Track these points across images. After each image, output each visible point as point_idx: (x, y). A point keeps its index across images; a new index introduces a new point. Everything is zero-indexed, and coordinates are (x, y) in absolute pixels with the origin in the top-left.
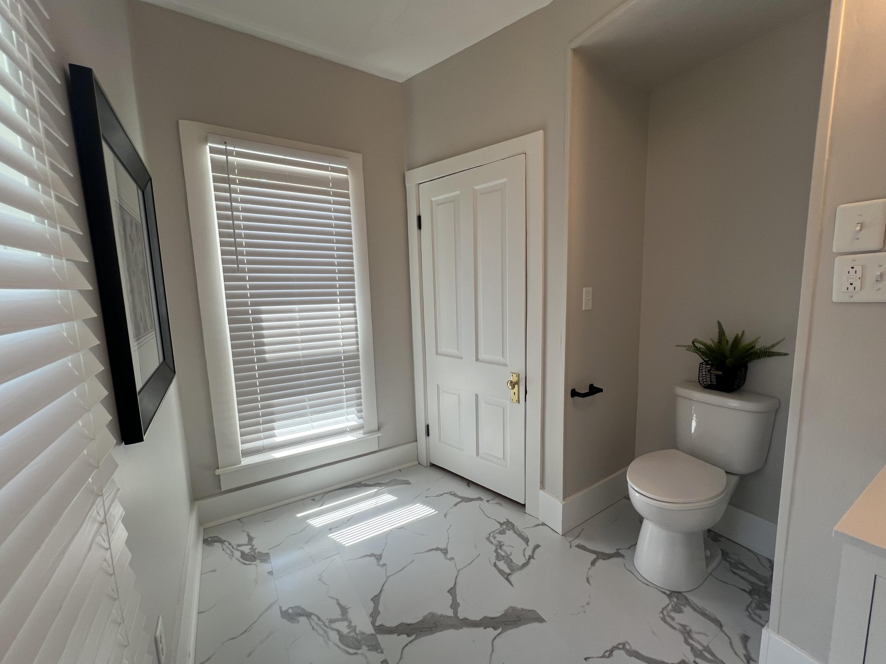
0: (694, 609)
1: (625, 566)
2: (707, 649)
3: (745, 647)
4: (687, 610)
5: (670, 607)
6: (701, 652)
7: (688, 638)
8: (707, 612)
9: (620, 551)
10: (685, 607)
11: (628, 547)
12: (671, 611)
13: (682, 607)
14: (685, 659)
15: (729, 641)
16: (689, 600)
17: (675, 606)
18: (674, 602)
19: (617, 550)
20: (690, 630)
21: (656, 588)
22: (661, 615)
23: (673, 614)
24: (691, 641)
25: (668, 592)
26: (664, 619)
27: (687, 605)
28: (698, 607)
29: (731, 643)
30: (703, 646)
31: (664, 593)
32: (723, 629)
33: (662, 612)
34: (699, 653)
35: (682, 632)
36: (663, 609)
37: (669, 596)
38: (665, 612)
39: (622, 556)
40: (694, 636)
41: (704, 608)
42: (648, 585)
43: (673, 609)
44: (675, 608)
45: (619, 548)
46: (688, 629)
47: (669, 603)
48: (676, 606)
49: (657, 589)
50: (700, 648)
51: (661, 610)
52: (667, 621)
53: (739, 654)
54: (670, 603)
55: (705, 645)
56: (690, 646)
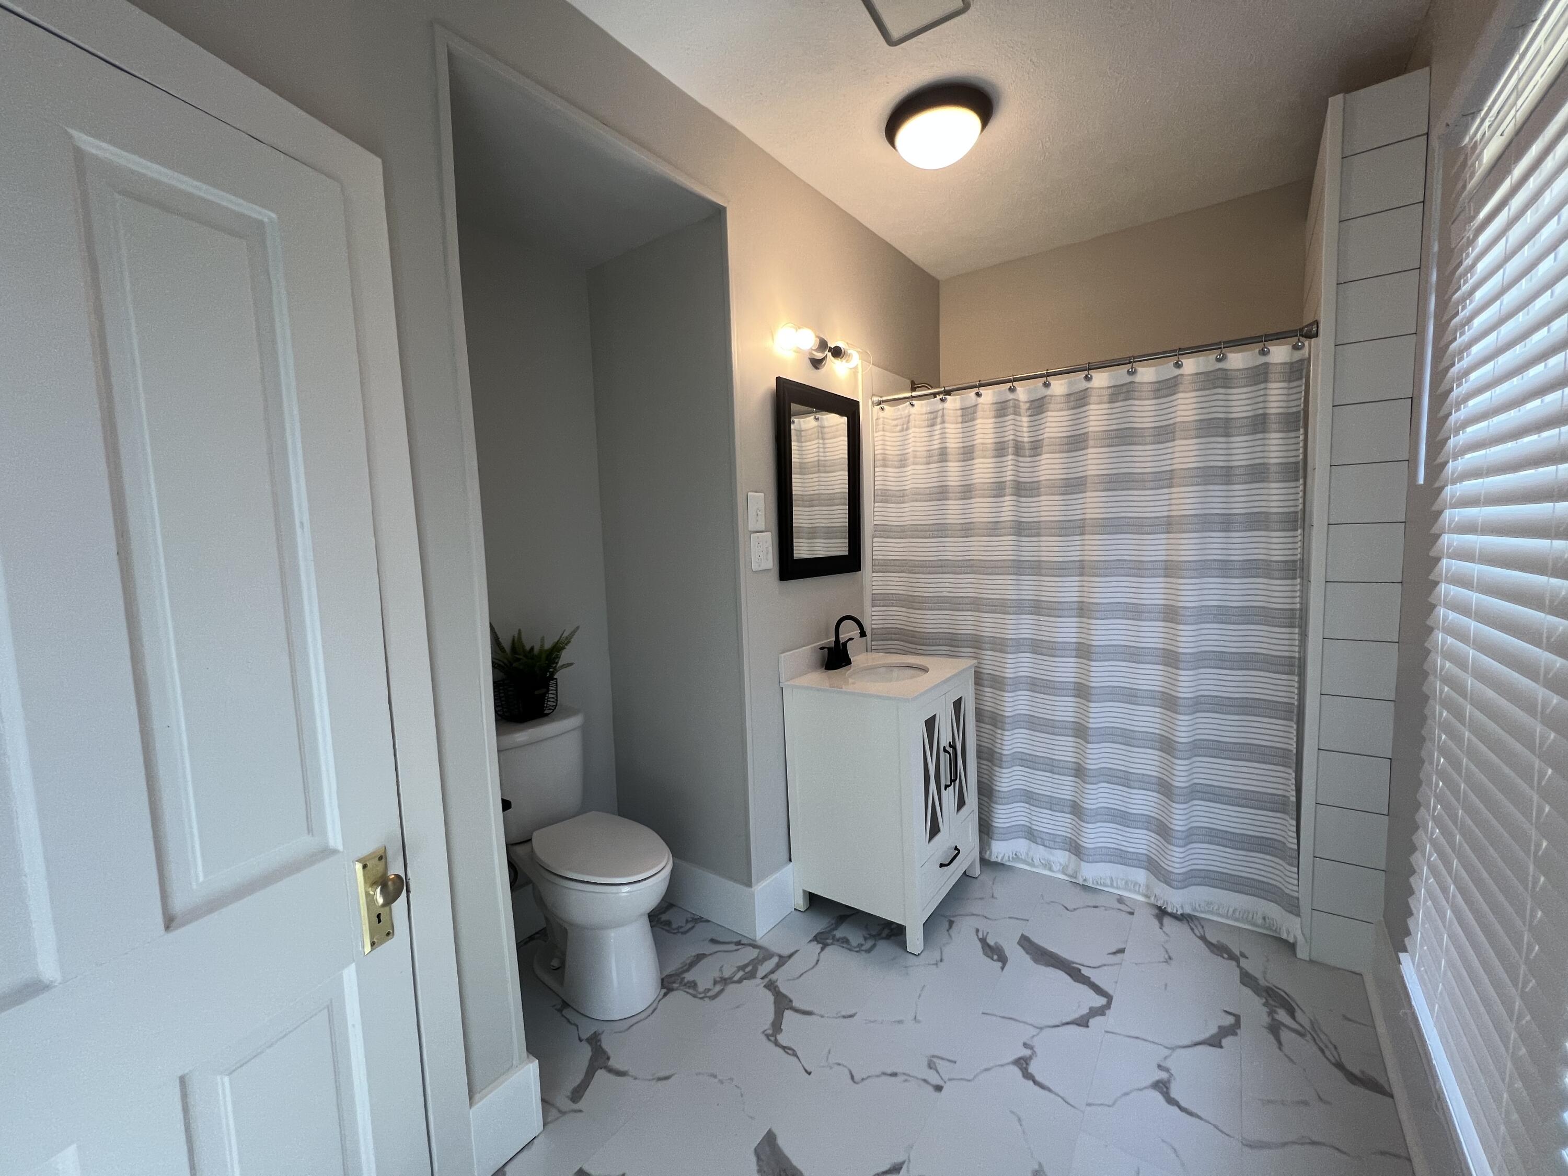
1: (620, 1032)
2: (742, 968)
4: (689, 976)
5: (690, 991)
6: (746, 973)
7: (732, 980)
9: (584, 1038)
10: (685, 978)
11: (575, 1027)
12: (695, 990)
13: (686, 980)
14: (764, 985)
15: (720, 953)
16: (673, 973)
17: (687, 987)
18: (679, 987)
19: (580, 1041)
20: (721, 977)
21: (659, 1002)
22: (706, 999)
23: (701, 989)
24: (735, 979)
25: (664, 991)
26: (711, 999)
27: (683, 976)
30: (738, 971)
31: (666, 995)
32: (708, 953)
33: (701, 999)
34: (748, 975)
35: (726, 985)
36: (694, 997)
37: (670, 990)
38: (700, 996)
39: (596, 1034)
40: (727, 975)
42: (655, 1010)
44: (690, 987)
45: (577, 1039)
46: (719, 979)
47: (683, 992)
48: (686, 985)
50: (741, 973)
51: (696, 1000)
52: (714, 996)
54: (684, 990)
55: (736, 969)
56: (741, 980)
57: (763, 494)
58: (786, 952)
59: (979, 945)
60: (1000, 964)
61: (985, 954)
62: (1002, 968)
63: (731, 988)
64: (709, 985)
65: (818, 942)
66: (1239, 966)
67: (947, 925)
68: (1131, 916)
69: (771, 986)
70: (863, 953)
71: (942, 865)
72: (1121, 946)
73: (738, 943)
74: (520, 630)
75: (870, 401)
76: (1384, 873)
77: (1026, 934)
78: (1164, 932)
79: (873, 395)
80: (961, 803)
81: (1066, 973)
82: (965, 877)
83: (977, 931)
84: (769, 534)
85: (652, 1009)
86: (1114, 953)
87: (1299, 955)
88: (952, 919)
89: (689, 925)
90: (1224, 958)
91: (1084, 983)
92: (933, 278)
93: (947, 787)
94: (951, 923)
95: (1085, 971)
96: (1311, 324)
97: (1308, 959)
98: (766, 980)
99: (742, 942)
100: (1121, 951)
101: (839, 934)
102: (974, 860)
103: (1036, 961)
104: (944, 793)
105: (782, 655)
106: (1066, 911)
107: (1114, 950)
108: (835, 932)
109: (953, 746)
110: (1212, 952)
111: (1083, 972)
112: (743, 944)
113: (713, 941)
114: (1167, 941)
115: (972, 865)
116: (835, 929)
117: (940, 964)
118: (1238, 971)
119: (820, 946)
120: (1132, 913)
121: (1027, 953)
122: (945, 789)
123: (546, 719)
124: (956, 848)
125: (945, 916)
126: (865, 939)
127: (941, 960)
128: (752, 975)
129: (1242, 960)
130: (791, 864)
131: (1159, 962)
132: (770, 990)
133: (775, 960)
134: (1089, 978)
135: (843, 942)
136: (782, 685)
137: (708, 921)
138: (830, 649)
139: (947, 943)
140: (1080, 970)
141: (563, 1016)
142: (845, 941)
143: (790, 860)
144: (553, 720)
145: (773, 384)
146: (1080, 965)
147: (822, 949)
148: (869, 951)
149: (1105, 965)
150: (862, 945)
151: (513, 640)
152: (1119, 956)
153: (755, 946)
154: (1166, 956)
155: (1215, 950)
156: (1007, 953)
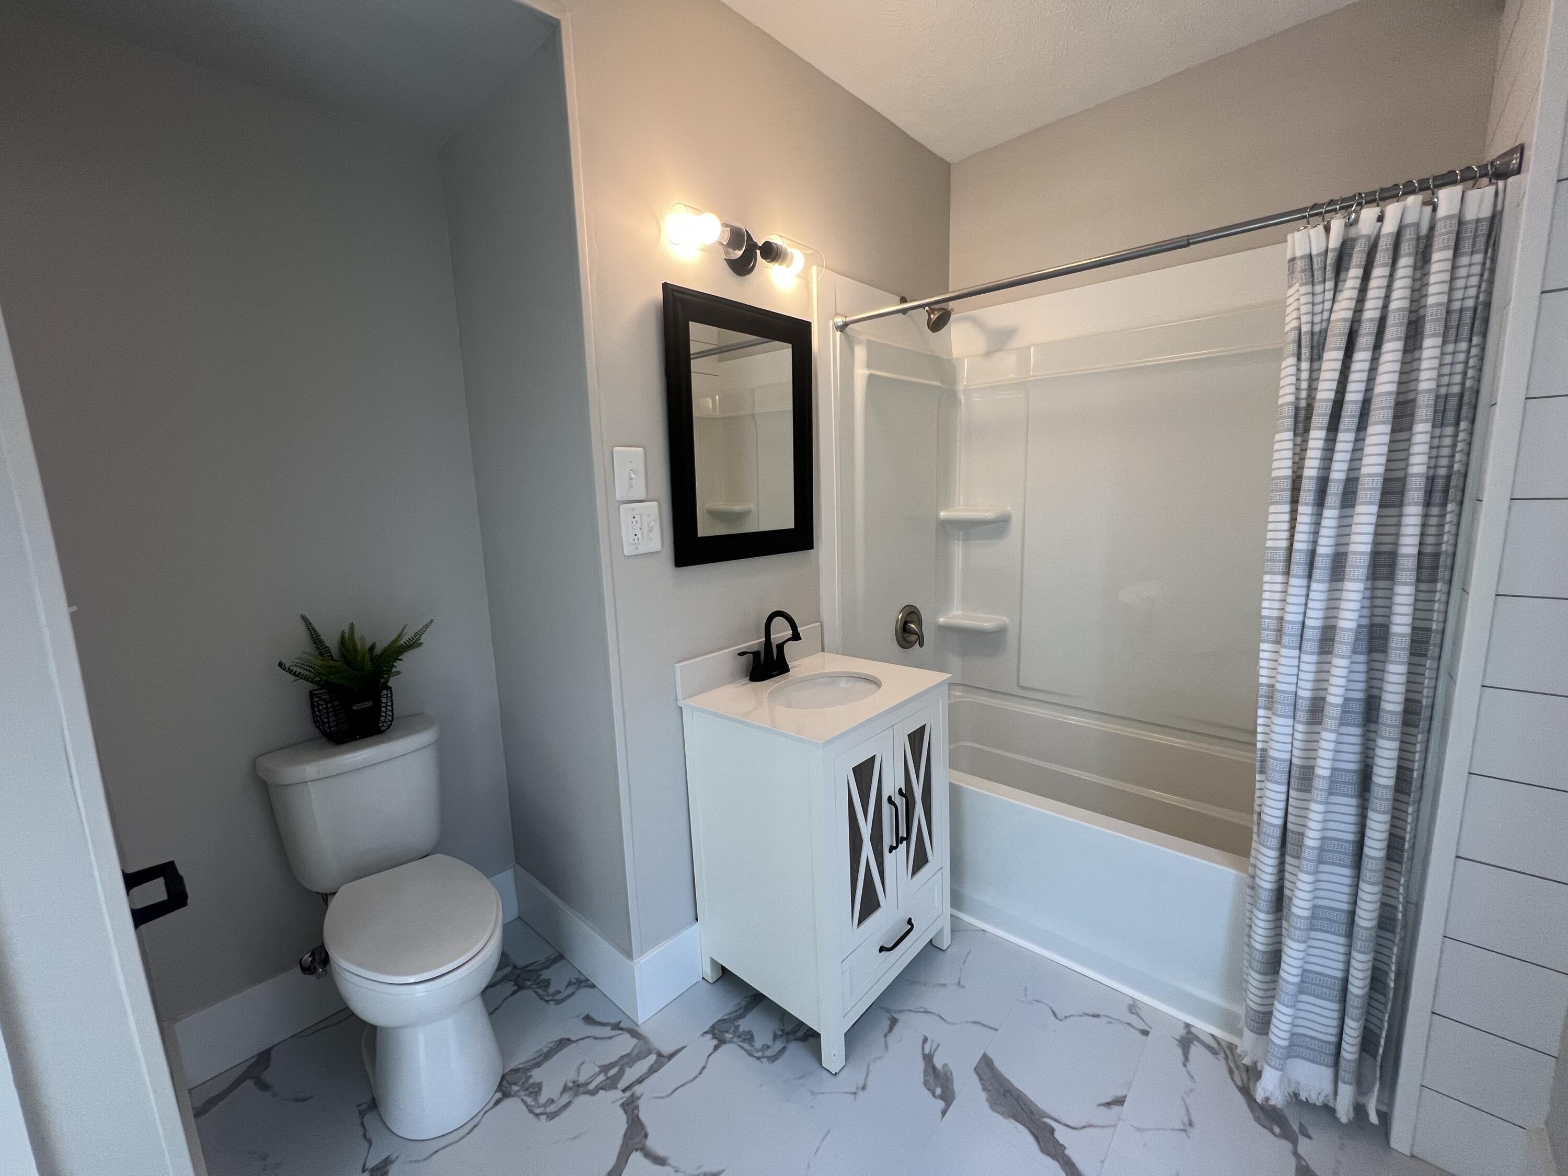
0: (538, 1065)
1: (417, 1161)
2: (605, 1069)
3: (601, 1024)
4: (537, 1075)
5: (529, 1100)
6: (608, 1078)
7: (587, 1089)
8: (545, 1050)
9: (370, 1164)
10: (531, 1076)
11: (367, 1145)
12: (536, 1100)
13: (531, 1081)
14: (621, 1102)
15: (592, 1039)
16: (518, 1067)
17: (527, 1092)
18: (518, 1091)
19: (364, 1170)
20: (574, 1082)
21: (485, 1113)
22: (543, 1117)
23: (543, 1099)
24: (592, 1087)
25: (499, 1095)
26: (551, 1116)
27: (529, 1074)
28: (534, 1059)
29: (596, 1038)
30: (600, 1073)
31: (498, 1102)
32: (573, 1039)
33: (537, 1115)
34: (609, 1082)
35: (576, 1095)
36: (531, 1111)
37: (506, 1095)
38: (538, 1111)
39: (387, 1162)
40: (582, 1079)
41: (537, 1052)
42: (475, 1126)
43: (532, 1095)
44: (531, 1093)
45: (362, 1166)
46: (570, 1084)
47: (520, 1100)
48: (527, 1089)
49: (487, 1112)
50: (602, 1077)
51: (531, 1116)
52: (556, 1112)
53: (612, 1035)
54: (522, 1097)
55: (598, 1069)
56: (598, 1090)
57: (641, 449)
58: (666, 1050)
59: (921, 1065)
60: (941, 1104)
61: (926, 1083)
62: (944, 1113)
63: (583, 1100)
64: (555, 1095)
65: (715, 1037)
66: (1295, 1153)
67: (886, 1024)
68: (1144, 1038)
69: (630, 1106)
70: (765, 1060)
71: (882, 949)
72: (1120, 1093)
73: (616, 1027)
74: (352, 624)
75: (831, 322)
76: (1555, 1059)
77: (990, 1054)
78: (1188, 1073)
79: (837, 314)
80: (920, 861)
81: (1032, 1133)
82: (930, 946)
83: (925, 1040)
84: (654, 504)
85: (472, 1126)
86: (1108, 1104)
87: (1394, 1144)
88: (896, 1016)
89: (570, 990)
90: (1273, 1133)
91: (1054, 1157)
92: (942, 161)
93: (892, 849)
94: (894, 1022)
95: (1061, 1135)
96: (1511, 152)
97: (1408, 1153)
98: (628, 1094)
99: (621, 1025)
100: (1119, 1101)
101: (745, 1025)
102: (942, 930)
103: (994, 1105)
104: (888, 857)
105: (678, 665)
106: (1053, 1018)
107: (1109, 1099)
108: (740, 1022)
109: (907, 793)
110: (1257, 1119)
111: (1057, 1135)
112: (622, 1029)
113: (588, 1020)
114: (1192, 1090)
115: (940, 933)
116: (742, 1016)
117: (861, 1093)
118: (1292, 1162)
119: (715, 1042)
120: (1145, 1033)
121: (984, 1089)
122: (890, 851)
123: (380, 737)
124: (910, 922)
125: (888, 1011)
126: (775, 1037)
127: (864, 1088)
128: (610, 1084)
129: (1302, 1140)
130: (698, 924)
131: (1173, 1129)
132: (626, 1112)
133: (652, 1058)
134: (1063, 1147)
135: (744, 1040)
136: (680, 703)
137: (593, 986)
138: (756, 654)
139: (880, 1058)
140: (1052, 1131)
141: (362, 1124)
142: (749, 1037)
143: (697, 920)
144: (390, 739)
145: (659, 294)
146: (1055, 1120)
147: (716, 1048)
148: (773, 1059)
149: (1091, 1126)
150: (768, 1047)
151: (343, 637)
152: (1116, 1109)
153: (634, 1033)
154: (1186, 1121)
155: (1262, 1116)
156: (957, 1086)
